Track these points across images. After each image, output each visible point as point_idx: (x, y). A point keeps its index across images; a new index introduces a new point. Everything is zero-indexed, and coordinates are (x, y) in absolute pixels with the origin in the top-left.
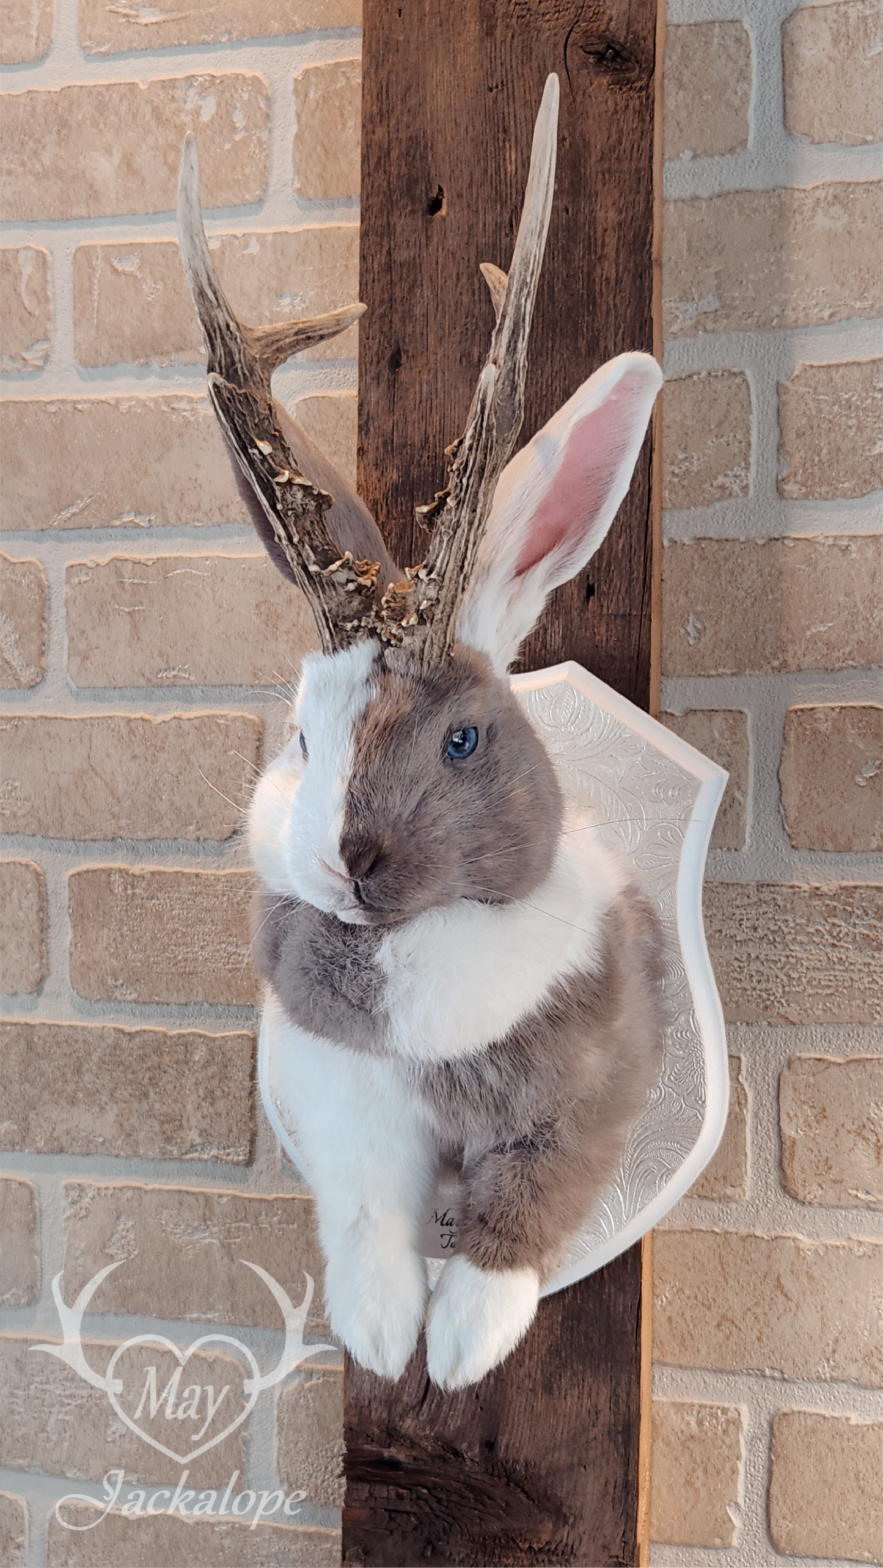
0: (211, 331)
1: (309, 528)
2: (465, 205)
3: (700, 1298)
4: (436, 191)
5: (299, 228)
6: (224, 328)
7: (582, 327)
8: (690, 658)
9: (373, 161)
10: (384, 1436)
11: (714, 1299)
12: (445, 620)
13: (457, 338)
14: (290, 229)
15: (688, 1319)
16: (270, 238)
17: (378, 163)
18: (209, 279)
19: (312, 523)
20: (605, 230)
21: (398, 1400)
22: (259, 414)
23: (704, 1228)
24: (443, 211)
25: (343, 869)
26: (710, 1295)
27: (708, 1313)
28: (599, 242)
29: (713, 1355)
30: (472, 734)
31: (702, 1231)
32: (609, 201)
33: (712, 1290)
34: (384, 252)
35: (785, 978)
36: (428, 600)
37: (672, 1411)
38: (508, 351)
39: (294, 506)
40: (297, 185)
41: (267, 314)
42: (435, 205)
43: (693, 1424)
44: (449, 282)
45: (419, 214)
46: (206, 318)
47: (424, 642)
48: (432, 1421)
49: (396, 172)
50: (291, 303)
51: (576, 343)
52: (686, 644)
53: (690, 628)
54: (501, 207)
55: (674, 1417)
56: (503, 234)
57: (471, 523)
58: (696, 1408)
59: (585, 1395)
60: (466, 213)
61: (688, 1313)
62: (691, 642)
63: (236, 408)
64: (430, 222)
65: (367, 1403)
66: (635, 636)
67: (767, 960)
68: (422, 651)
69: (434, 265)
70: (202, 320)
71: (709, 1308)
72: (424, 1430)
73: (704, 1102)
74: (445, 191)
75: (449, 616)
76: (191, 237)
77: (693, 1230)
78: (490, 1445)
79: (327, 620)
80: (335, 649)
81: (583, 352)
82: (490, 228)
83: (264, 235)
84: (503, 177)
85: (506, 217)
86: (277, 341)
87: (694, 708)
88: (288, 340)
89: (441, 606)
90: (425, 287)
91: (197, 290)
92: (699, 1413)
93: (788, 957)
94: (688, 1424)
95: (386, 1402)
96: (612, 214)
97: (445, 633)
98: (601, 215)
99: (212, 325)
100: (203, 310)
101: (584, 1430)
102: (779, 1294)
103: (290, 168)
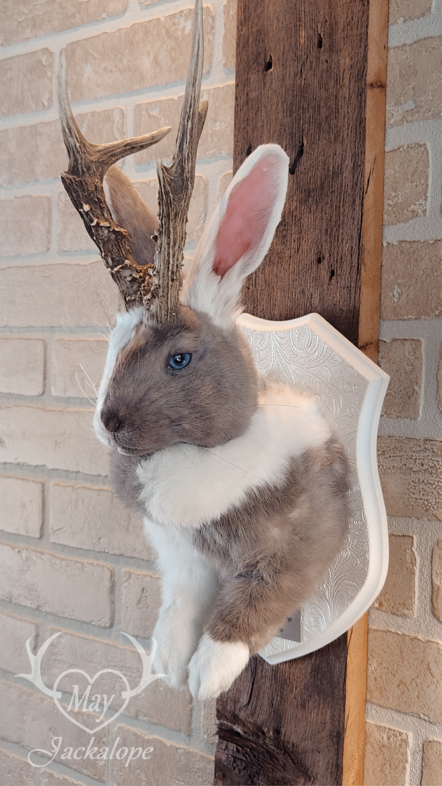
0: (69, 149)
1: (111, 249)
2: (281, 64)
3: (390, 669)
4: (268, 58)
5: (224, 85)
6: (74, 147)
7: (332, 126)
8: (394, 310)
9: (241, 45)
10: (233, 718)
11: (397, 671)
12: (166, 296)
13: (276, 138)
14: (220, 86)
15: (384, 679)
16: (212, 92)
17: (243, 46)
18: (68, 122)
19: (112, 246)
20: (345, 70)
21: (238, 701)
22: (88, 190)
23: (393, 631)
24: (271, 70)
26: (395, 668)
27: (394, 678)
28: (341, 78)
29: (395, 702)
30: (188, 357)
31: (392, 632)
32: (347, 53)
33: (396, 666)
34: (245, 94)
35: (436, 494)
36: (155, 285)
37: (376, 729)
38: (179, 150)
39: (103, 237)
40: (224, 62)
41: (210, 132)
42: (269, 65)
43: (385, 738)
44: (273, 107)
45: (261, 71)
46: (68, 143)
47: (157, 308)
48: (253, 714)
49: (251, 50)
50: (220, 125)
51: (329, 135)
52: (393, 302)
53: (395, 293)
54: (298, 63)
55: (376, 733)
56: (298, 78)
57: (169, 244)
58: (387, 730)
59: (320, 714)
60: (281, 68)
61: (384, 677)
62: (396, 301)
63: (74, 188)
64: (265, 76)
65: (225, 700)
66: (353, 299)
67: (428, 483)
68: (157, 312)
69: (267, 99)
71: (394, 675)
72: (249, 718)
73: (368, 561)
74: (272, 57)
75: (168, 294)
76: (60, 102)
77: (388, 631)
78: (277, 732)
81: (332, 140)
82: (292, 75)
83: (209, 90)
84: (298, 46)
85: (299, 68)
86: (112, 151)
87: (396, 338)
88: (119, 150)
89: (161, 289)
90: (263, 111)
92: (388, 733)
93: (438, 482)
94: (383, 738)
95: (234, 700)
96: (348, 61)
97: (167, 303)
98: (342, 62)
101: (319, 732)
102: (428, 673)
103: (221, 53)
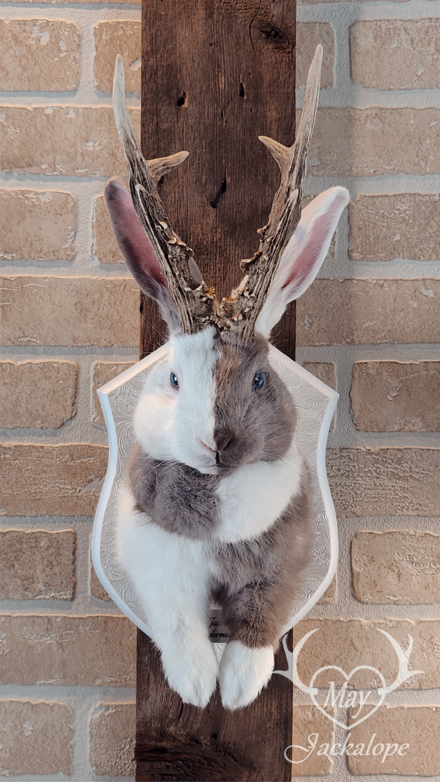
0: (132, 161)
1: (183, 268)
2: (198, 103)
3: (313, 652)
4: (182, 94)
5: (98, 106)
6: (139, 161)
7: (259, 170)
8: (306, 337)
9: (148, 76)
10: (159, 736)
11: (320, 653)
14: (94, 107)
15: (307, 664)
16: (81, 110)
17: (151, 76)
18: (132, 134)
19: (184, 265)
20: (271, 122)
21: (166, 716)
22: (158, 207)
23: (315, 619)
24: (186, 105)
25: (214, 446)
26: (318, 651)
27: (317, 660)
28: (268, 128)
29: (319, 682)
30: (263, 376)
31: (313, 619)
32: (273, 107)
33: (319, 649)
34: (154, 123)
35: (354, 494)
36: (249, 307)
37: (299, 710)
40: (97, 84)
41: (80, 150)
42: (181, 102)
43: (310, 715)
44: (189, 141)
45: (174, 105)
46: (130, 155)
47: (244, 329)
48: (184, 726)
49: (160, 82)
50: (94, 146)
51: (257, 177)
52: (304, 330)
53: (306, 322)
54: (217, 106)
55: (300, 713)
56: (218, 119)
57: (273, 269)
58: (311, 708)
59: (265, 706)
60: (198, 107)
61: (307, 661)
62: (307, 329)
63: (150, 204)
64: (179, 110)
65: (149, 720)
66: (288, 326)
67: (345, 485)
68: (242, 333)
69: (181, 132)
70: (127, 156)
71: (318, 658)
72: (180, 731)
73: (330, 557)
74: (187, 94)
76: (122, 111)
77: (309, 620)
78: (215, 736)
79: (189, 316)
80: (192, 331)
81: (260, 182)
82: (211, 115)
83: (78, 108)
84: (218, 90)
85: (220, 111)
86: (157, 169)
87: (308, 361)
88: (160, 169)
89: (254, 311)
90: (176, 143)
91: (125, 139)
92: (313, 709)
93: (355, 484)
94: (308, 715)
95: (160, 718)
96: (274, 114)
98: (269, 114)
99: (133, 159)
100: (128, 150)
101: (264, 724)
102: (352, 648)
103: (92, 74)
